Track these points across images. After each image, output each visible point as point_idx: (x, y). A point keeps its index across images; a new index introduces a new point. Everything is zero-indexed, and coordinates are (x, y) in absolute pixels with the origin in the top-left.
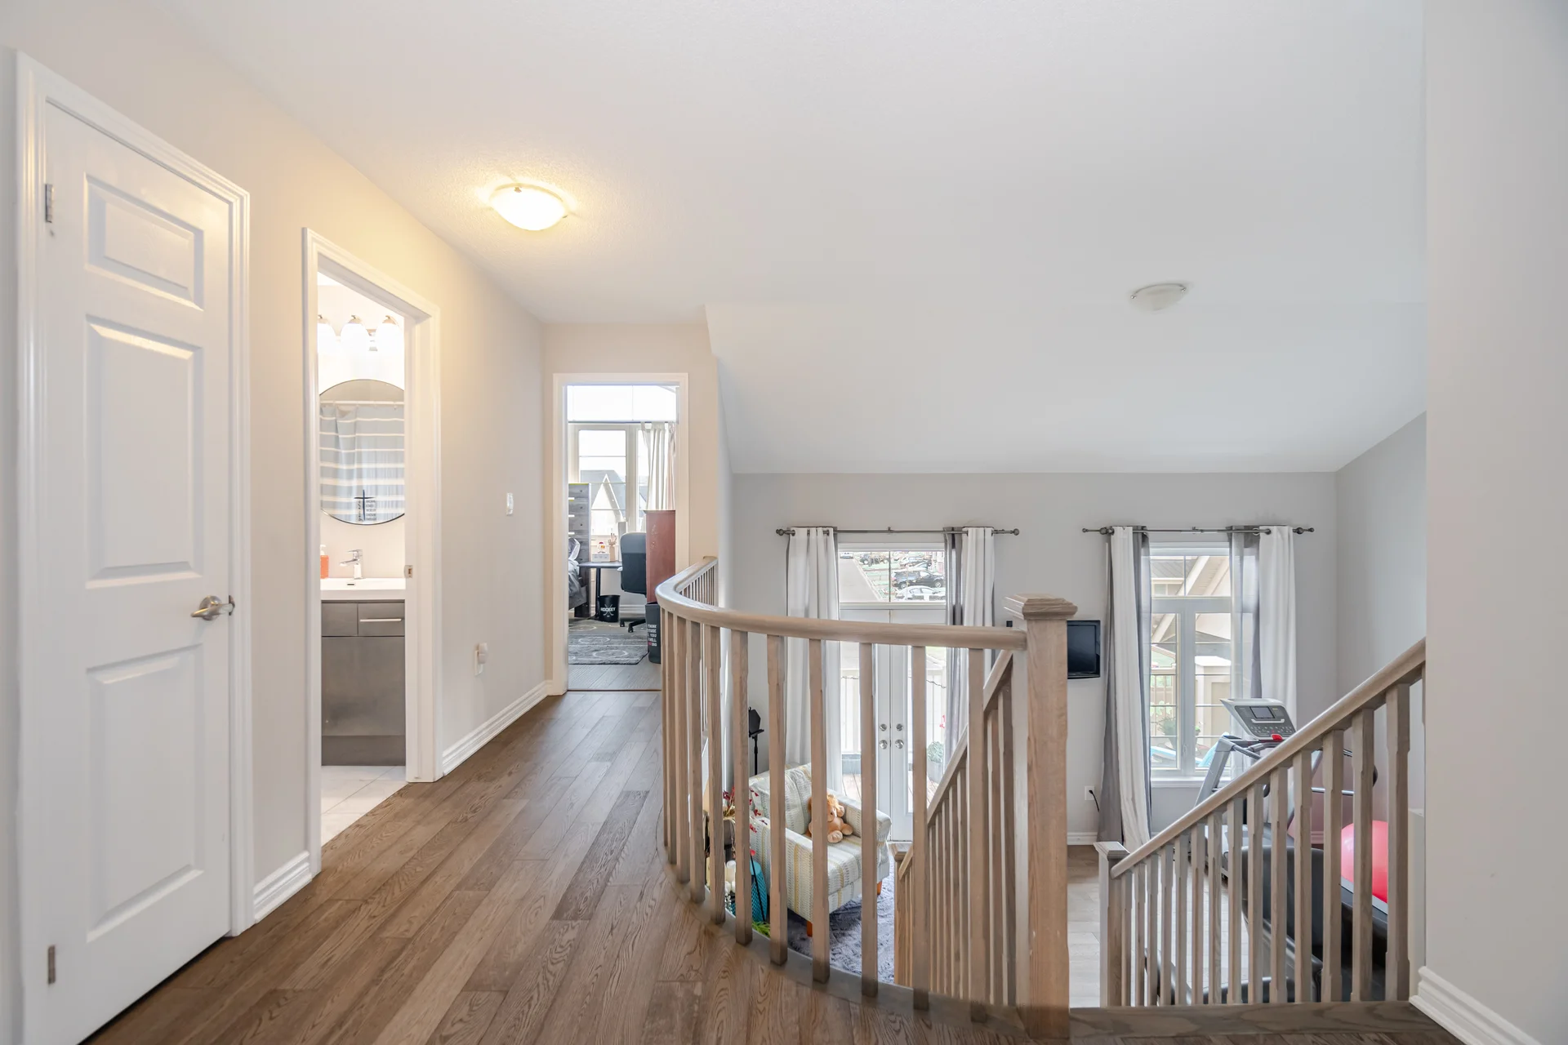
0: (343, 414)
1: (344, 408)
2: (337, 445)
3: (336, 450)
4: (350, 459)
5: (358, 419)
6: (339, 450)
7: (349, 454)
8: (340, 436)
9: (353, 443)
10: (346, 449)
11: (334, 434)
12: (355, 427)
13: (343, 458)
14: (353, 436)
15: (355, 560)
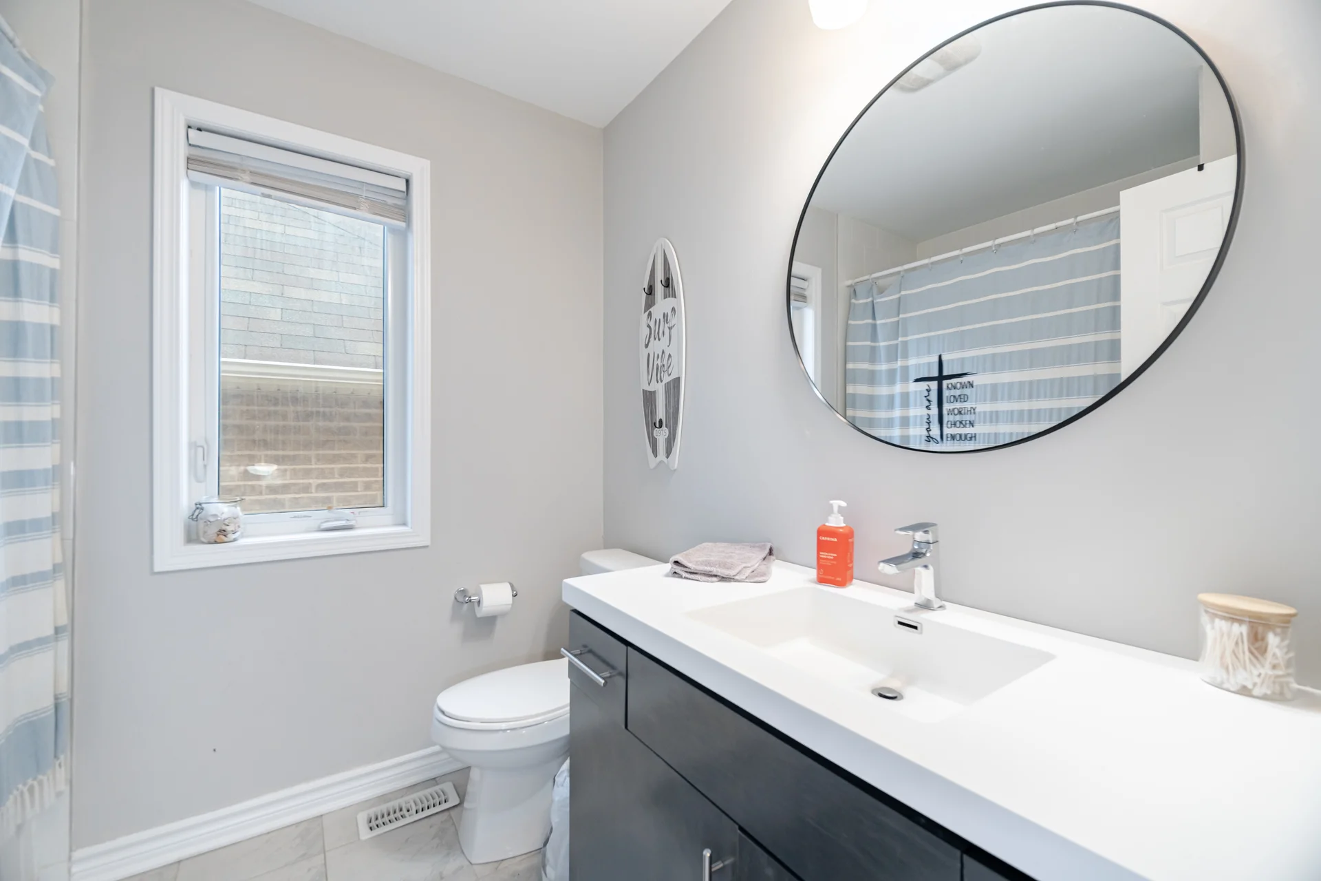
0: (881, 291)
1: (880, 282)
2: (874, 337)
3: (873, 344)
4: (893, 355)
5: (903, 293)
6: (877, 344)
7: (889, 346)
8: (878, 322)
9: (896, 330)
10: (885, 341)
11: (870, 321)
12: (899, 306)
13: (883, 354)
14: (896, 319)
15: (916, 555)
